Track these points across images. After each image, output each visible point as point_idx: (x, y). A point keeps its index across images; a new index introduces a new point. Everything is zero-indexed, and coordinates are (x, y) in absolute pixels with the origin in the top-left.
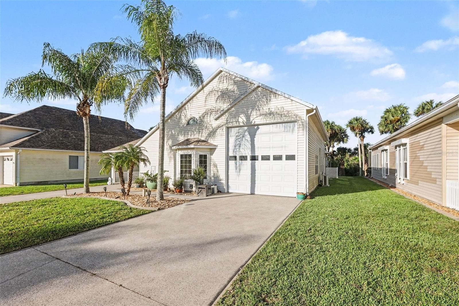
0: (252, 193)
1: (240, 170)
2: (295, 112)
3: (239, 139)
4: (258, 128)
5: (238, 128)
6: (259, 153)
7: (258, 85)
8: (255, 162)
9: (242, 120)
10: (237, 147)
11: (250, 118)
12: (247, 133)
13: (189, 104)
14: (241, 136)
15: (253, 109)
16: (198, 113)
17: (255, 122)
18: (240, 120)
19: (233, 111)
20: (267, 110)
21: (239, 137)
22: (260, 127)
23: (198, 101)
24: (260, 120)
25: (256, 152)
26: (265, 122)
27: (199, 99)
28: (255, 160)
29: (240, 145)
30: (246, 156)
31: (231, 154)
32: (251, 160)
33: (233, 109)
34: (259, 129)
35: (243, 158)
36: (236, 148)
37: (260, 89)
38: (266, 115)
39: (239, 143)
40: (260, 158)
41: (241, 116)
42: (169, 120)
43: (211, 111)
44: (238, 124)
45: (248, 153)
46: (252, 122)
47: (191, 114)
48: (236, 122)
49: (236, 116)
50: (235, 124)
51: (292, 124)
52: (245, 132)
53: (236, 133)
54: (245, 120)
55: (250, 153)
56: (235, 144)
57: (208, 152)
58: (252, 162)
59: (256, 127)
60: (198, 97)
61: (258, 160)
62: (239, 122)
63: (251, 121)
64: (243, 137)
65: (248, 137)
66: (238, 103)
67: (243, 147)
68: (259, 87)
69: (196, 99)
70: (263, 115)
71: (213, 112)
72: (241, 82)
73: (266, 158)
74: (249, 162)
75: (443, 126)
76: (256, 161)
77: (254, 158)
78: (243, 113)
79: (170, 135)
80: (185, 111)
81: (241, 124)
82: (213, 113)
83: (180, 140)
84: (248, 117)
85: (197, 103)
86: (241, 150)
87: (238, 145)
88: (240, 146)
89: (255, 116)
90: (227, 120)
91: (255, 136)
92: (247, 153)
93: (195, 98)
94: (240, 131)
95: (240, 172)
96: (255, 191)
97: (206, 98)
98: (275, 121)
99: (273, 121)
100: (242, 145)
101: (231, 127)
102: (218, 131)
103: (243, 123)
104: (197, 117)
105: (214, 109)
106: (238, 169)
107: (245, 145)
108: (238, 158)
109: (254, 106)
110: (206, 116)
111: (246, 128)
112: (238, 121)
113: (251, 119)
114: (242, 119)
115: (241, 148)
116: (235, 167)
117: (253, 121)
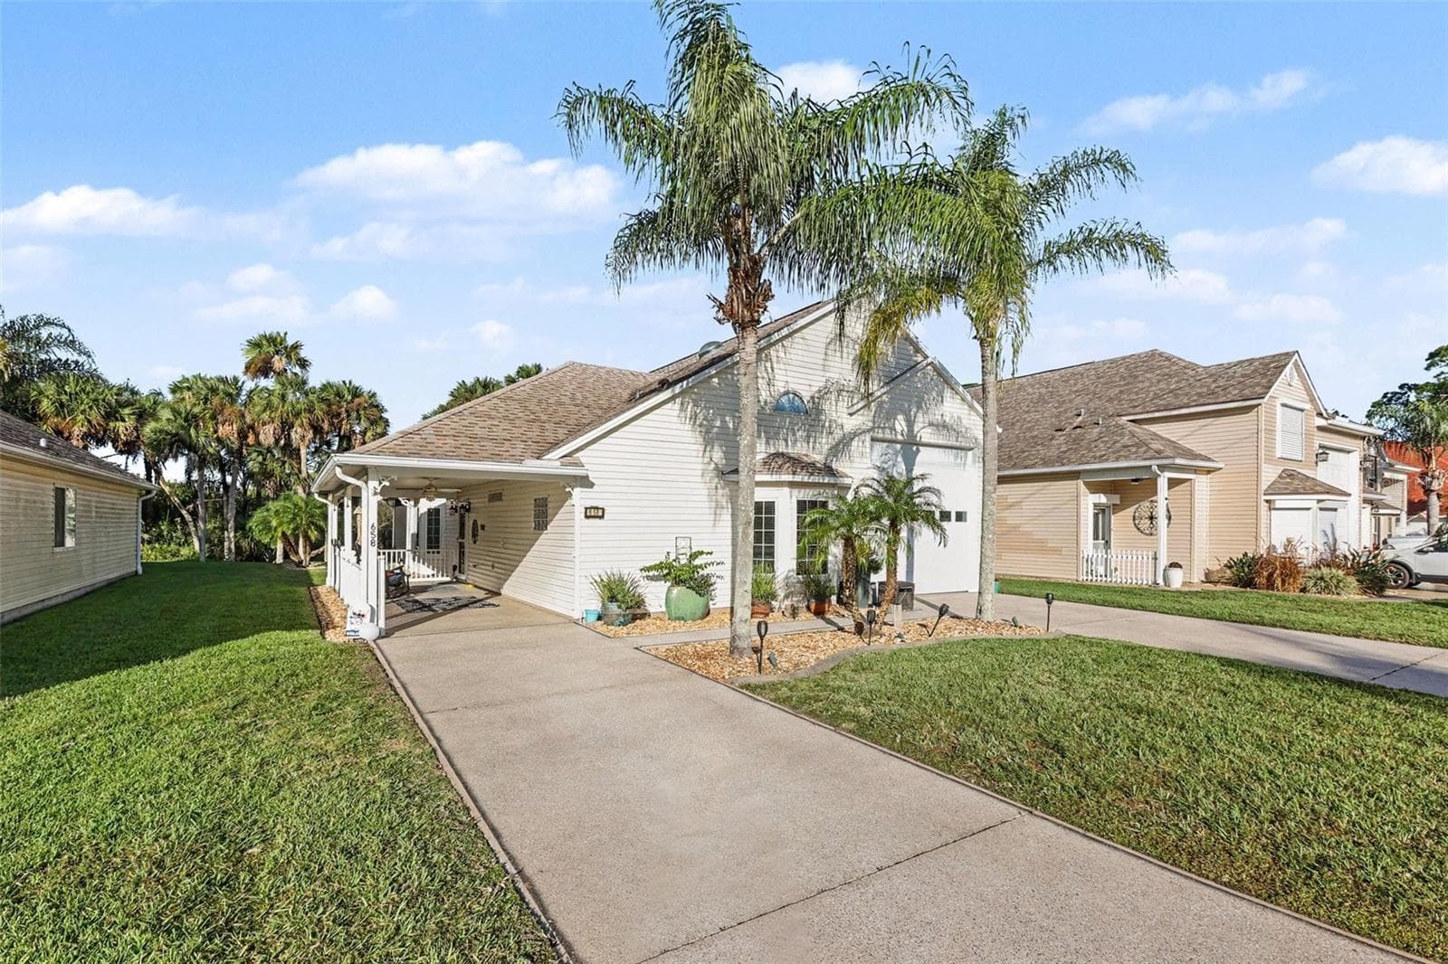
5: (885, 445)
9: (901, 428)
11: (913, 426)
12: (900, 459)
14: (891, 463)
15: (919, 407)
16: (809, 383)
17: (919, 437)
18: (898, 427)
19: (887, 402)
20: (939, 417)
21: (887, 466)
22: (921, 448)
23: (805, 347)
24: (925, 435)
26: (933, 441)
27: (809, 343)
33: (886, 397)
34: (922, 451)
37: (930, 369)
38: (937, 426)
41: (898, 417)
43: (838, 387)
44: (893, 437)
46: (914, 436)
47: (789, 379)
48: (891, 429)
49: (891, 415)
50: (887, 434)
51: (963, 453)
52: (897, 456)
53: (882, 455)
54: (906, 429)
59: (914, 448)
60: (806, 336)
62: (895, 430)
63: (914, 433)
64: (894, 465)
65: (902, 468)
68: (931, 363)
69: (802, 341)
70: (933, 424)
71: (844, 391)
75: (1081, 482)
78: (902, 412)
80: (768, 365)
81: (898, 437)
82: (844, 393)
84: (910, 423)
85: (803, 353)
89: (921, 425)
90: (874, 421)
91: (914, 467)
93: (797, 337)
94: (889, 450)
98: (949, 443)
99: (941, 442)
101: (877, 440)
102: (854, 443)
103: (901, 434)
104: (806, 394)
105: (846, 383)
109: (919, 402)
110: (827, 397)
111: (902, 445)
112: (893, 429)
113: (916, 429)
114: (901, 424)
117: (917, 435)
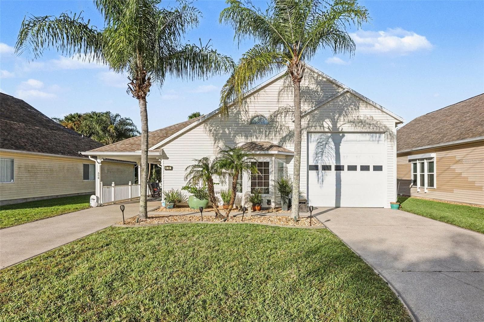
0: (337, 207)
1: (323, 181)
2: (384, 123)
3: (322, 147)
4: (343, 136)
5: (320, 134)
6: (344, 162)
7: (348, 90)
8: (340, 173)
9: (328, 126)
10: (320, 155)
11: (336, 124)
12: (330, 140)
13: (252, 97)
14: (324, 143)
15: (341, 114)
16: (268, 110)
17: (342, 129)
18: (325, 125)
19: (316, 114)
20: (356, 118)
21: (321, 144)
22: (346, 134)
23: (266, 95)
24: (347, 128)
25: (341, 162)
26: (353, 130)
27: (268, 93)
28: (340, 170)
29: (323, 152)
30: (330, 166)
31: (311, 163)
32: (335, 170)
33: (316, 112)
34: (345, 137)
35: (326, 168)
36: (318, 156)
37: (348, 94)
38: (355, 122)
39: (321, 150)
40: (346, 168)
41: (326, 120)
42: (220, 115)
43: (286, 110)
44: (322, 130)
45: (333, 163)
46: (339, 129)
47: (257, 110)
48: (320, 127)
49: (320, 120)
50: (318, 129)
51: (378, 135)
52: (328, 139)
53: (318, 139)
54: (331, 126)
55: (334, 162)
56: (317, 152)
57: (284, 159)
58: (336, 173)
59: (341, 135)
60: (267, 90)
61: (344, 170)
62: (323, 127)
63: (338, 127)
64: (326, 144)
65: (332, 145)
66: (323, 106)
67: (327, 155)
68: (348, 92)
69: (264, 93)
70: (351, 122)
71: (290, 111)
72: (326, 83)
73: (352, 168)
74: (333, 171)
76: (342, 171)
77: (339, 168)
78: (328, 117)
79: (220, 135)
80: (246, 105)
81: (327, 130)
82: (289, 113)
83: (237, 142)
84: (334, 123)
85: (264, 98)
86: (324, 157)
87: (320, 153)
88: (322, 155)
89: (342, 123)
90: (308, 124)
91: (341, 144)
92: (331, 162)
93: (261, 92)
94: (323, 137)
95: (322, 184)
96: (340, 204)
97: (279, 94)
98: (364, 130)
100: (325, 153)
101: (312, 132)
103: (329, 129)
104: (267, 115)
105: (291, 108)
106: (320, 180)
107: (328, 153)
108: (320, 168)
109: (341, 111)
110: (279, 115)
111: (329, 134)
113: (338, 125)
114: (327, 124)
115: (324, 156)
116: (317, 177)
117: (341, 128)
